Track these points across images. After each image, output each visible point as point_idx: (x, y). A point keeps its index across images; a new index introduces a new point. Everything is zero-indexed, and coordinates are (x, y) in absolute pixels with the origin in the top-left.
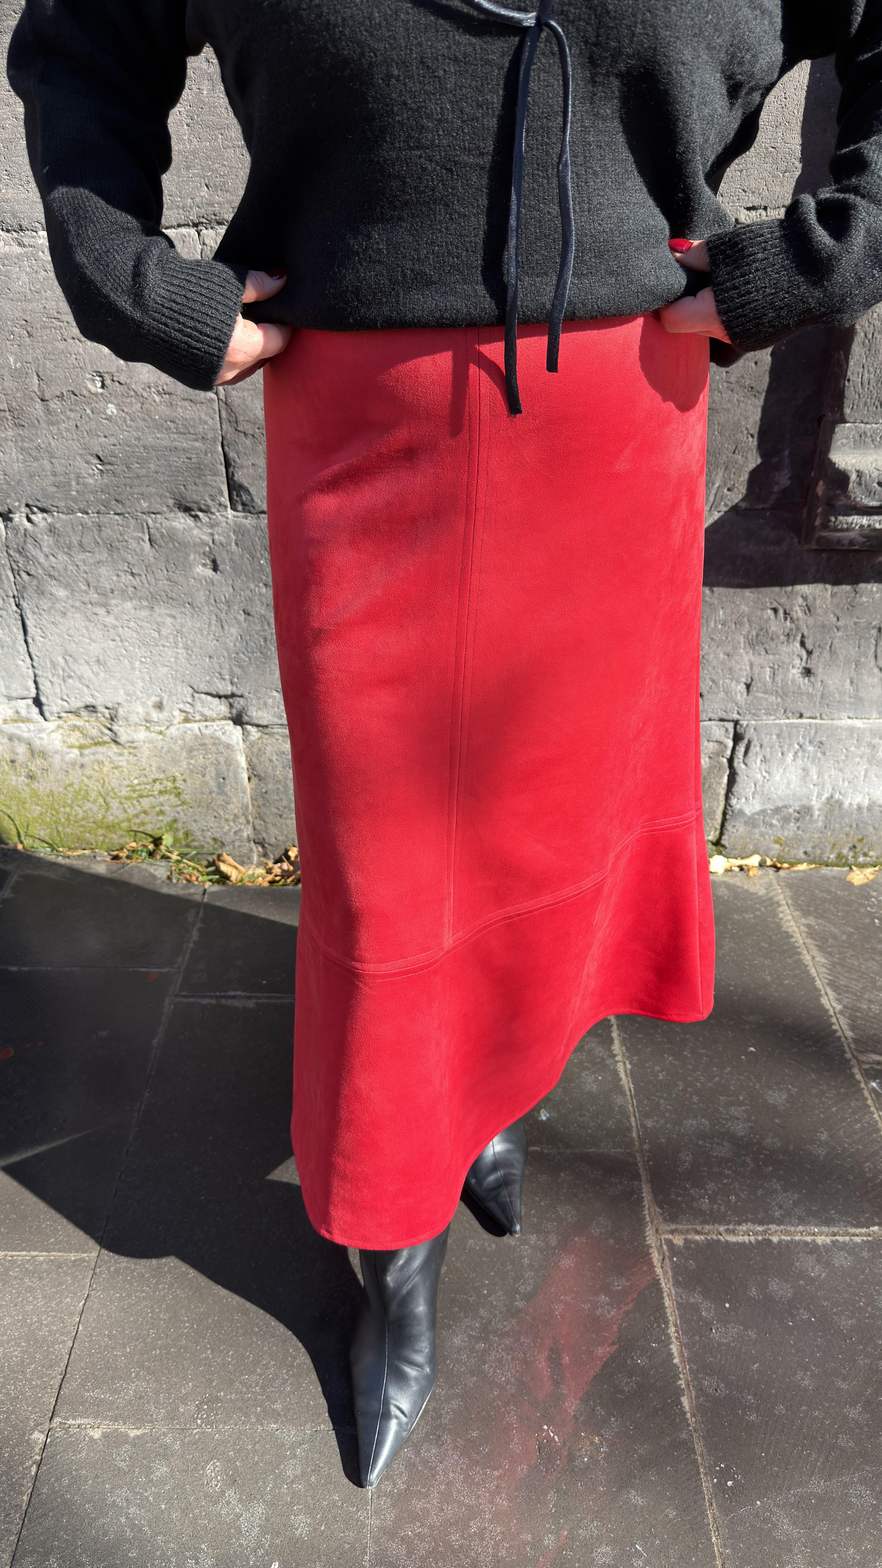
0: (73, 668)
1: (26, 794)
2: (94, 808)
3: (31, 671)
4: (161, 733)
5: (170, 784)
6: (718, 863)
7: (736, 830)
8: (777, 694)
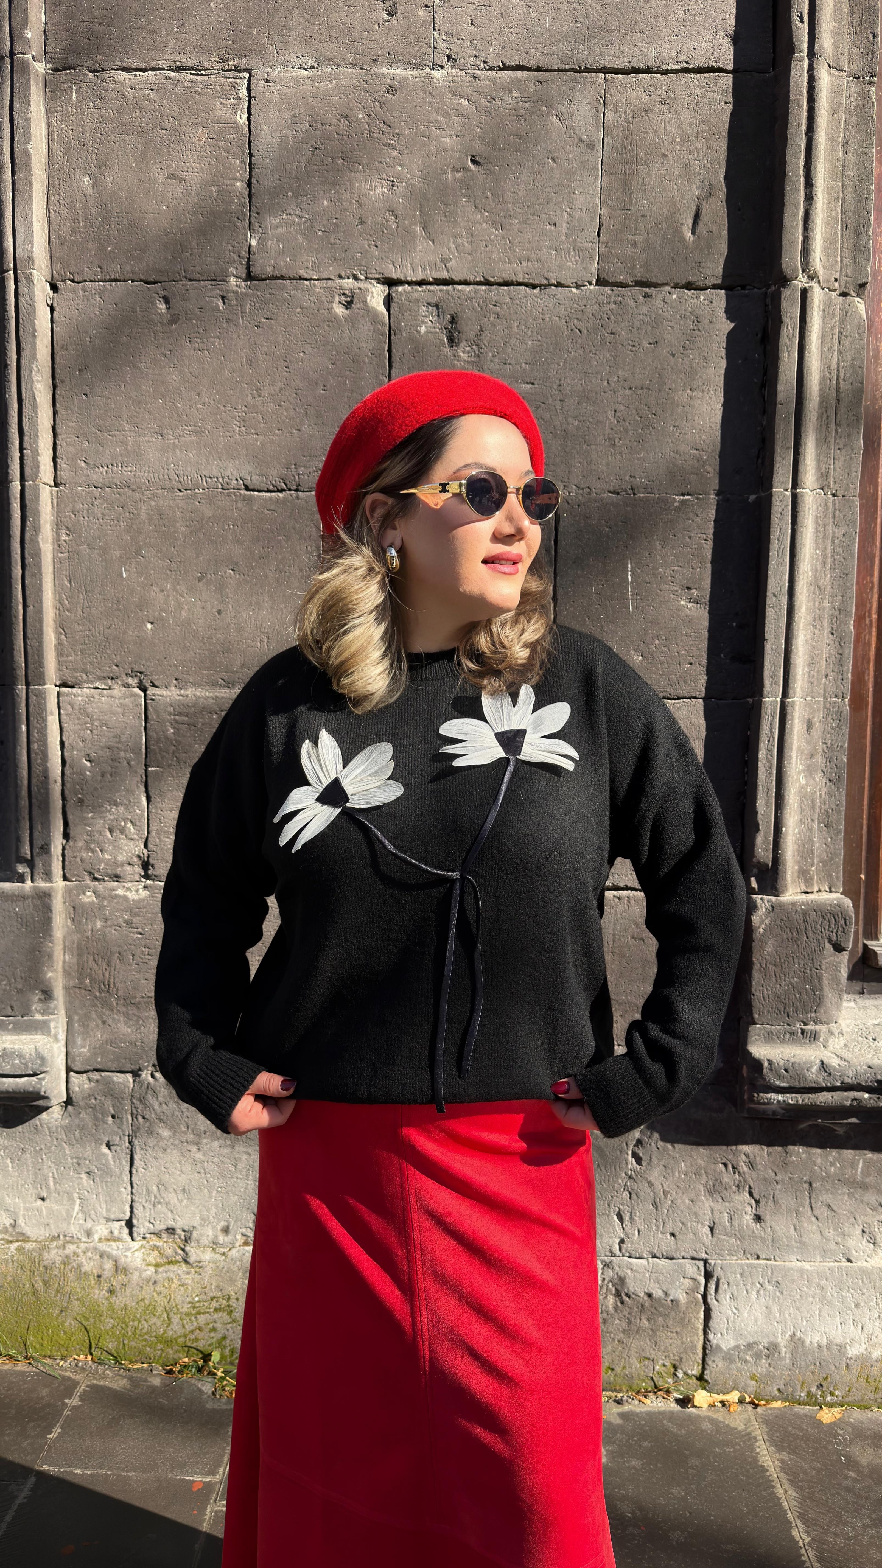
0: (163, 1195)
1: (103, 1308)
2: (157, 1323)
3: (129, 1197)
4: (224, 1254)
5: (224, 1302)
6: (702, 1398)
7: (716, 1365)
8: (736, 1237)
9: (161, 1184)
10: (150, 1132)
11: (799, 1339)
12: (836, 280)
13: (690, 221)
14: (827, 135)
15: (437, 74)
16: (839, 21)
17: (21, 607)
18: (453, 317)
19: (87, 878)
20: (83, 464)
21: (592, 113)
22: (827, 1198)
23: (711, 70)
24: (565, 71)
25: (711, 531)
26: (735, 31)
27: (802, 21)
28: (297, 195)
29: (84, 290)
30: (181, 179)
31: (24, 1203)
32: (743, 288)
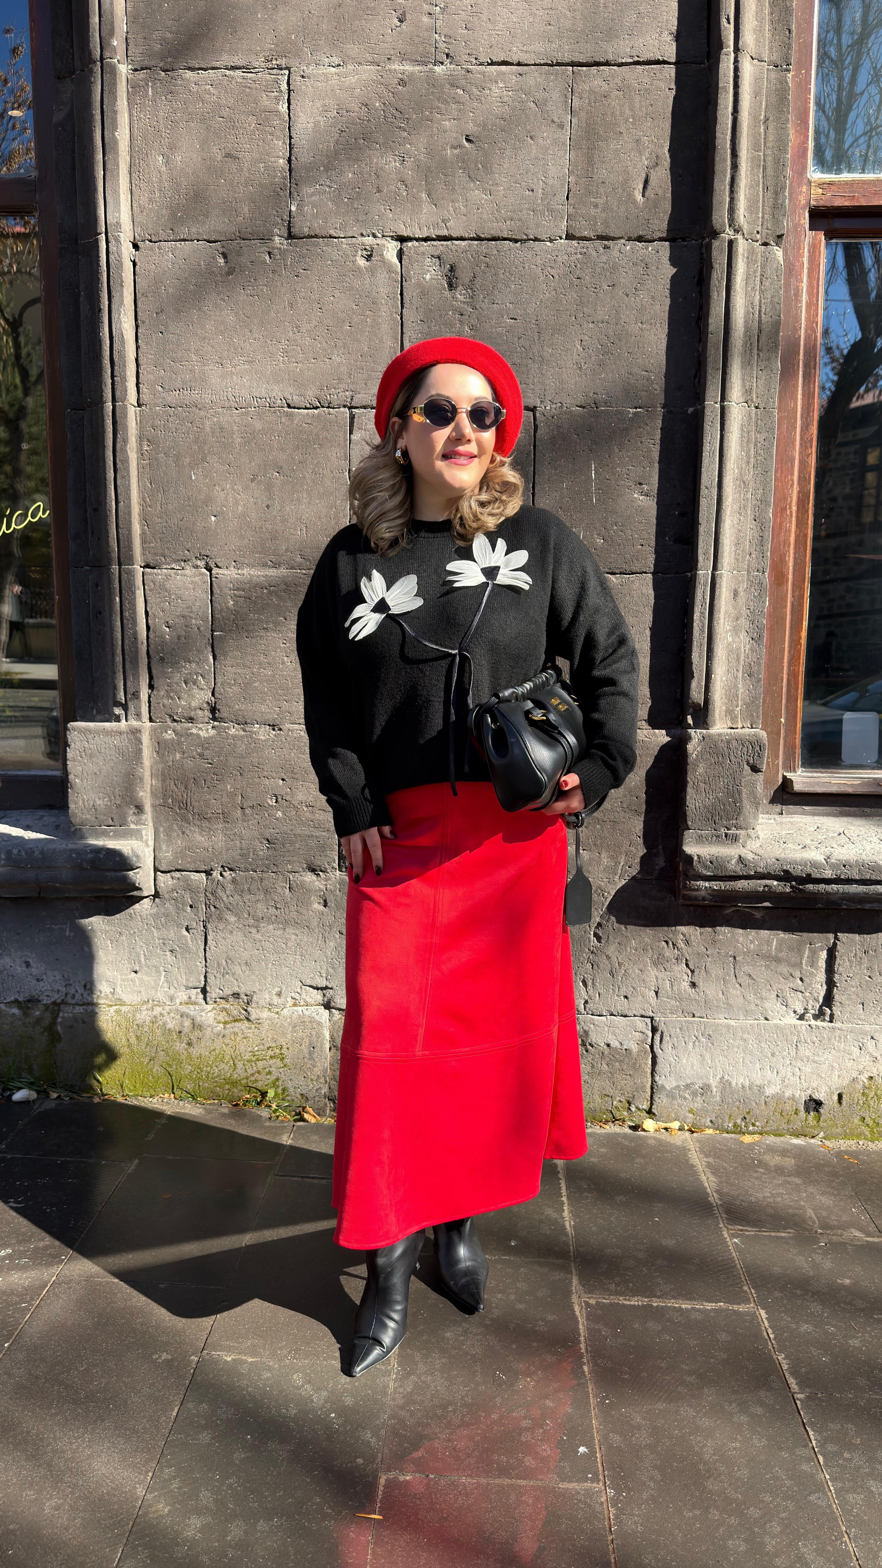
0: (230, 967)
1: (183, 1057)
2: (225, 1068)
3: (204, 969)
4: (277, 1013)
5: (278, 1051)
6: (649, 1124)
7: (661, 1101)
8: (676, 1000)
9: (228, 959)
10: (220, 919)
11: (727, 1081)
12: (758, 232)
13: (641, 186)
14: (750, 114)
15: (438, 69)
16: (761, 20)
17: (114, 503)
18: (452, 267)
19: (168, 720)
20: (160, 388)
21: (563, 99)
22: (747, 968)
23: (658, 62)
24: (541, 65)
25: (658, 437)
26: (678, 31)
27: (729, 23)
28: (327, 169)
29: (160, 249)
30: (235, 158)
31: (121, 975)
32: (684, 240)
